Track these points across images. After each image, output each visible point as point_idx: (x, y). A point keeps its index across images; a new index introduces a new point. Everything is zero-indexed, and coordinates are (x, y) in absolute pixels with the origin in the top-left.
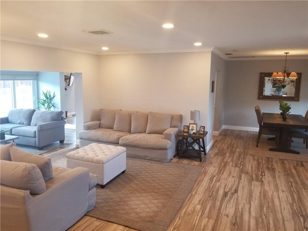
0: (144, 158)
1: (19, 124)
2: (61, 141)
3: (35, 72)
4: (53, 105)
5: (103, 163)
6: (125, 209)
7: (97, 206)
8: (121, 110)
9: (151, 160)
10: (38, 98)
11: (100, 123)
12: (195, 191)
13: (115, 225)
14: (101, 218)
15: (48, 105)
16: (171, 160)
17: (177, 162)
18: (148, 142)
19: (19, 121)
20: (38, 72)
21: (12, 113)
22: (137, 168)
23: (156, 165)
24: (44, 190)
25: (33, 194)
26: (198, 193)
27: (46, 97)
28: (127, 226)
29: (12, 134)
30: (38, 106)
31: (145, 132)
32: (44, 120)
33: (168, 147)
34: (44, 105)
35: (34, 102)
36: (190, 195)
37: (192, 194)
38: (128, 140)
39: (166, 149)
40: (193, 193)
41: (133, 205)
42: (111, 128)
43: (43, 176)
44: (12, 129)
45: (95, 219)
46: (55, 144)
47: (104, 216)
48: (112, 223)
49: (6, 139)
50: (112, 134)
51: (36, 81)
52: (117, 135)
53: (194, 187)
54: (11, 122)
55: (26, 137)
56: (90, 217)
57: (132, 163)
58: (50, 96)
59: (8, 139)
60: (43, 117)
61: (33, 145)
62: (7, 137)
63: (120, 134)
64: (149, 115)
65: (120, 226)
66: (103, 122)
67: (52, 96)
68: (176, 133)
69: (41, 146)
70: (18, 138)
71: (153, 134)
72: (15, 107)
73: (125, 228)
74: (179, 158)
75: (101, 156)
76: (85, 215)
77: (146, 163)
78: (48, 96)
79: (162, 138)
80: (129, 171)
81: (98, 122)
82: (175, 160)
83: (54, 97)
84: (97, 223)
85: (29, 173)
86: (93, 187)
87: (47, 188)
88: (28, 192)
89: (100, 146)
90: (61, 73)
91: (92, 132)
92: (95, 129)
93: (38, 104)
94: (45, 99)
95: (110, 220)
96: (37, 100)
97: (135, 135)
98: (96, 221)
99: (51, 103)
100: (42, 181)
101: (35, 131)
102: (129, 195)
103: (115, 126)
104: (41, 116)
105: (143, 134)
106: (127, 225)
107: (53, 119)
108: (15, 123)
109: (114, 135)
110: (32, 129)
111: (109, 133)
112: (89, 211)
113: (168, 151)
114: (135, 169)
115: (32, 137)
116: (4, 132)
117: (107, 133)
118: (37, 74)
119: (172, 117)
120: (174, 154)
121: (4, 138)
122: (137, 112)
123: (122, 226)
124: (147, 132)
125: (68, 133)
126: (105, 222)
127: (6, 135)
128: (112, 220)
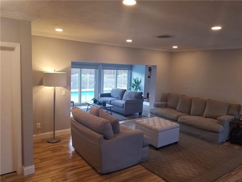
0: (198, 137)
1: (116, 98)
2: (140, 113)
3: (131, 65)
4: (139, 88)
5: (158, 132)
6: (168, 168)
7: (149, 160)
8: (184, 96)
9: (203, 139)
10: (131, 83)
11: (167, 104)
12: (235, 172)
13: (157, 176)
14: (148, 168)
15: (136, 87)
16: (223, 143)
17: (228, 146)
18: (201, 124)
19: (116, 97)
20: (132, 65)
21: (113, 90)
22: (189, 143)
23: (207, 144)
24: (112, 137)
25: (106, 138)
26: (237, 175)
27: (135, 82)
28: (164, 180)
29: (111, 104)
30: (130, 88)
31: (202, 116)
32: (130, 97)
33: (220, 131)
34: (133, 87)
35: (128, 85)
36: (229, 174)
37: (231, 174)
38: (185, 120)
39: (218, 133)
40: (233, 174)
41: (175, 167)
42: (174, 108)
43: (113, 129)
44: (111, 101)
45: (144, 168)
46: (136, 114)
47: (151, 168)
48: (154, 174)
49: (106, 106)
50: (173, 113)
51: (130, 71)
52: (177, 115)
53: (236, 169)
54: (112, 96)
55: (118, 107)
56: (141, 166)
57: (186, 138)
58: (138, 81)
59: (108, 106)
60: (130, 95)
61: (122, 113)
62: (108, 105)
63: (180, 114)
64: (207, 102)
65: (160, 178)
66: (169, 103)
67: (139, 81)
68: (231, 121)
69: (126, 114)
70: (113, 107)
71: (209, 119)
72: (116, 87)
73: (163, 180)
74: (232, 143)
75: (158, 127)
76: (139, 163)
77: (198, 141)
78: (137, 81)
79: (216, 123)
80: (181, 144)
81: (165, 103)
82: (227, 144)
83: (141, 82)
84: (145, 171)
85: (104, 125)
86: (147, 146)
87: (114, 137)
88: (102, 136)
89: (159, 120)
90: (146, 66)
91: (159, 109)
92: (162, 107)
93: (130, 87)
94: (134, 83)
95: (154, 171)
96: (129, 83)
97: (192, 117)
98: (145, 169)
99: (138, 87)
100: (112, 132)
101: (124, 104)
102: (174, 159)
103: (177, 108)
104: (129, 95)
105: (200, 117)
106: (165, 178)
107: (136, 97)
108: (114, 97)
109: (174, 114)
110: (122, 102)
111: (171, 112)
112: (142, 161)
113: (220, 134)
114: (187, 143)
115: (121, 107)
116: (106, 102)
117: (170, 112)
118: (131, 66)
119: (230, 106)
120: (227, 139)
121: (105, 105)
122: (198, 98)
123: (161, 178)
124: (203, 116)
125: (145, 108)
126: (150, 172)
127: (106, 104)
128: (155, 172)
